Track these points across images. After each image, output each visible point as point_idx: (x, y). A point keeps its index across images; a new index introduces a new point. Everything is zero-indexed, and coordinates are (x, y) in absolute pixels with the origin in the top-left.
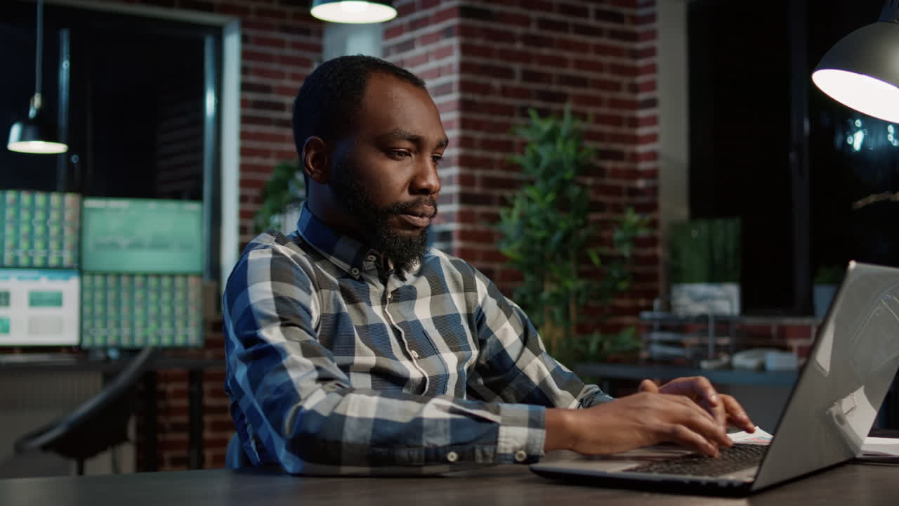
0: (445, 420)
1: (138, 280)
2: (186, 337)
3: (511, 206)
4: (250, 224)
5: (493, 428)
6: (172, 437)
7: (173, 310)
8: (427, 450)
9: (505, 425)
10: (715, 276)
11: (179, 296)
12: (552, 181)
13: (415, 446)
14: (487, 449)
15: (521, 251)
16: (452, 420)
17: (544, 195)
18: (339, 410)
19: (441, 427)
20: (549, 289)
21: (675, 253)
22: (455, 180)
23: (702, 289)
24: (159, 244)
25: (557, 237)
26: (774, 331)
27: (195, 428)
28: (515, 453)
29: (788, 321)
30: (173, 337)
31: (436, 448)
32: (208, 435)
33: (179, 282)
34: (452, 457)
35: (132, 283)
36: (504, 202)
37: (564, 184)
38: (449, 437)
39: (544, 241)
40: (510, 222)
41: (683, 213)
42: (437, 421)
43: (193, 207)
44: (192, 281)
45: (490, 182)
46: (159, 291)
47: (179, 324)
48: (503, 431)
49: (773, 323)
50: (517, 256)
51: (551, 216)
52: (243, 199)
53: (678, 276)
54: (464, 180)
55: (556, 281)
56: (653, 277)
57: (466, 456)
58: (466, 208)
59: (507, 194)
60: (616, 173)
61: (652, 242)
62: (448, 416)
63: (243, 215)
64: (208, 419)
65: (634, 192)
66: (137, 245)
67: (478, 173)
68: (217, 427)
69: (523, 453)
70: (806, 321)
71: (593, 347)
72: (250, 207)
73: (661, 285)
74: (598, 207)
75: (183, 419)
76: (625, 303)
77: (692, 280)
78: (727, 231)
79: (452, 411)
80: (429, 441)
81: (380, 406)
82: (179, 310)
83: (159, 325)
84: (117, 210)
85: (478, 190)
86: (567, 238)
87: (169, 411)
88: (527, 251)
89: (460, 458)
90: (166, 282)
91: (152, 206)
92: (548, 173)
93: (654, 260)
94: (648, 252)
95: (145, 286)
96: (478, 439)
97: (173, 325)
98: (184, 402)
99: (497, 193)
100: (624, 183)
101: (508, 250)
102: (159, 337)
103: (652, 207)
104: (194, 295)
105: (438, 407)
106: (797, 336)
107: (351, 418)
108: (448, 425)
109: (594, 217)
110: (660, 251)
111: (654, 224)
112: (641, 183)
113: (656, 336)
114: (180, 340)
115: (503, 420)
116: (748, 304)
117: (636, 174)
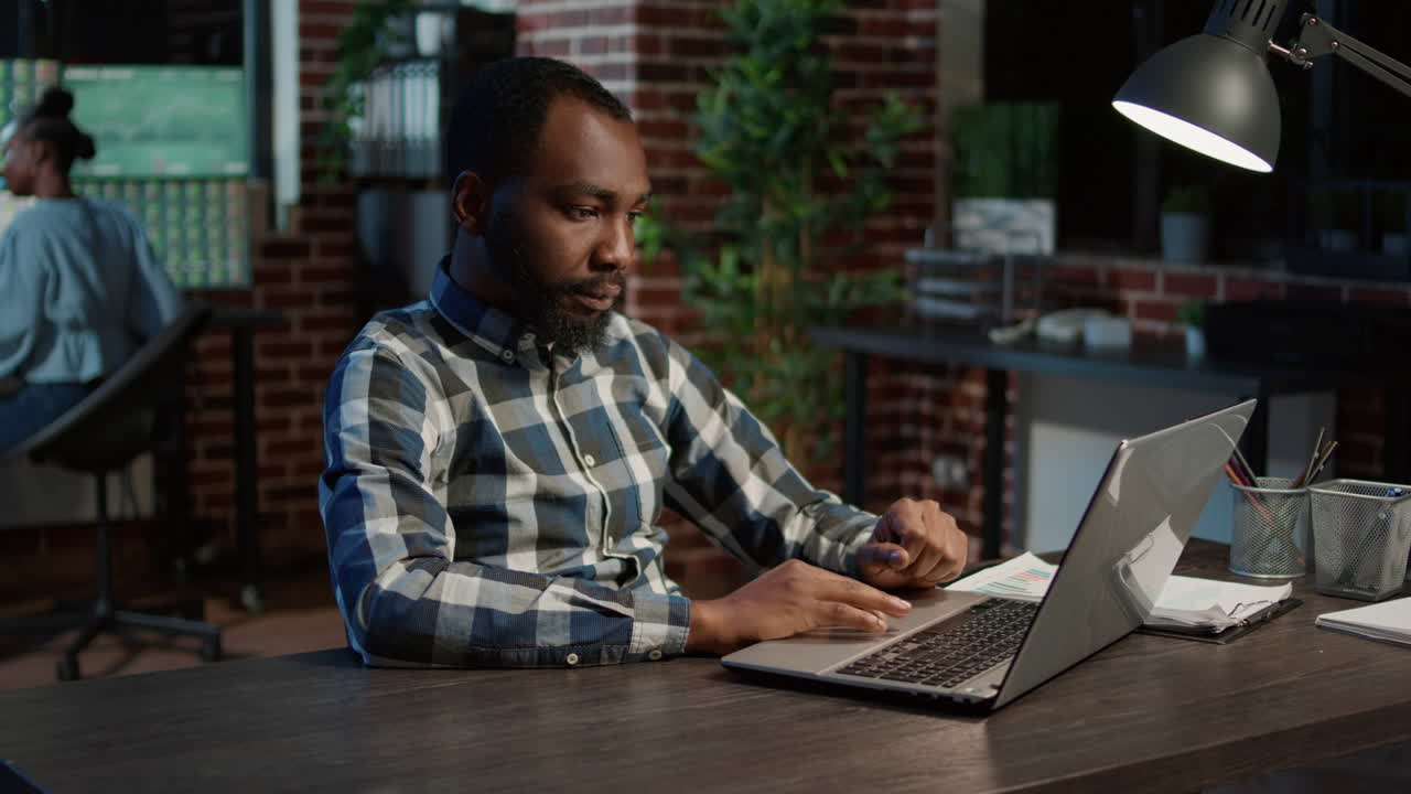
0: (564, 614)
1: (151, 189)
2: (225, 273)
3: (716, 84)
4: (319, 93)
5: (626, 625)
6: (209, 417)
7: (204, 234)
8: (542, 651)
9: (639, 621)
10: (1019, 189)
11: (213, 212)
12: (776, 50)
13: (525, 646)
14: (615, 650)
15: (727, 155)
16: (573, 614)
17: (764, 71)
18: (431, 595)
19: (560, 621)
20: (769, 218)
21: (960, 154)
22: (629, 43)
23: (998, 207)
24: (180, 133)
25: (783, 134)
26: (1102, 278)
27: (241, 401)
28: (648, 652)
29: (1123, 264)
30: (205, 275)
31: (552, 649)
32: (261, 412)
33: (213, 190)
34: (573, 658)
35: (141, 193)
36: (703, 76)
37: (793, 52)
38: (568, 634)
39: (763, 141)
40: (713, 109)
41: (974, 88)
42: (554, 614)
43: (229, 76)
44: (231, 189)
45: (683, 47)
46: (182, 203)
47: (214, 254)
48: (638, 627)
49: (1103, 264)
50: (722, 164)
51: (775, 100)
52: (305, 55)
53: (964, 186)
54: (644, 45)
55: (780, 206)
56: (927, 186)
57: (590, 658)
58: (646, 86)
59: (709, 63)
60: (875, 27)
61: (927, 134)
62: (568, 608)
63: (306, 79)
64: (260, 389)
65: (902, 55)
66: (146, 137)
67: (665, 33)
68: (274, 400)
69: (659, 652)
70: (1149, 266)
71: (834, 296)
72: (316, 67)
73: (939, 199)
74: (846, 80)
75: (226, 390)
76: (886, 224)
77: (984, 193)
78: (1038, 121)
79: (574, 601)
80: (544, 639)
81: (482, 589)
82: (214, 233)
83: (184, 256)
84: (115, 83)
85: (664, 58)
86: (796, 136)
87: (202, 379)
88: (736, 155)
89: (581, 661)
90: (192, 190)
91: (168, 75)
92: (772, 36)
93: (928, 160)
94: (922, 146)
95: (160, 198)
96: (605, 637)
97: (205, 256)
98: (226, 365)
99: (692, 62)
100: (884, 42)
101: (707, 154)
102: (185, 275)
103: (928, 79)
104: (235, 207)
105: (557, 595)
106: (1134, 287)
107: (446, 604)
108: (568, 621)
109: (841, 94)
110: (939, 147)
111: (930, 106)
112: (911, 43)
113: (928, 285)
114: (215, 278)
115: (637, 615)
116: (1067, 231)
117: (905, 28)
